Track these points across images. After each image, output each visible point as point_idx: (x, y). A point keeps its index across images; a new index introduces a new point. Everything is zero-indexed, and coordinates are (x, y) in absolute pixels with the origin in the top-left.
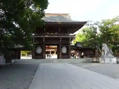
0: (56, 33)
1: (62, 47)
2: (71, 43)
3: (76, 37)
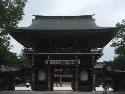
0: (69, 48)
2: (95, 65)
3: (103, 54)
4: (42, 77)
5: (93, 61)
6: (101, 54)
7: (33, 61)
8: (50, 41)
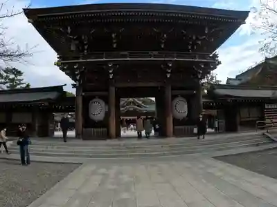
1: (174, 97)
3: (220, 63)
4: (98, 111)
5: (199, 77)
6: (217, 63)
7: (78, 78)
8: (113, 36)
